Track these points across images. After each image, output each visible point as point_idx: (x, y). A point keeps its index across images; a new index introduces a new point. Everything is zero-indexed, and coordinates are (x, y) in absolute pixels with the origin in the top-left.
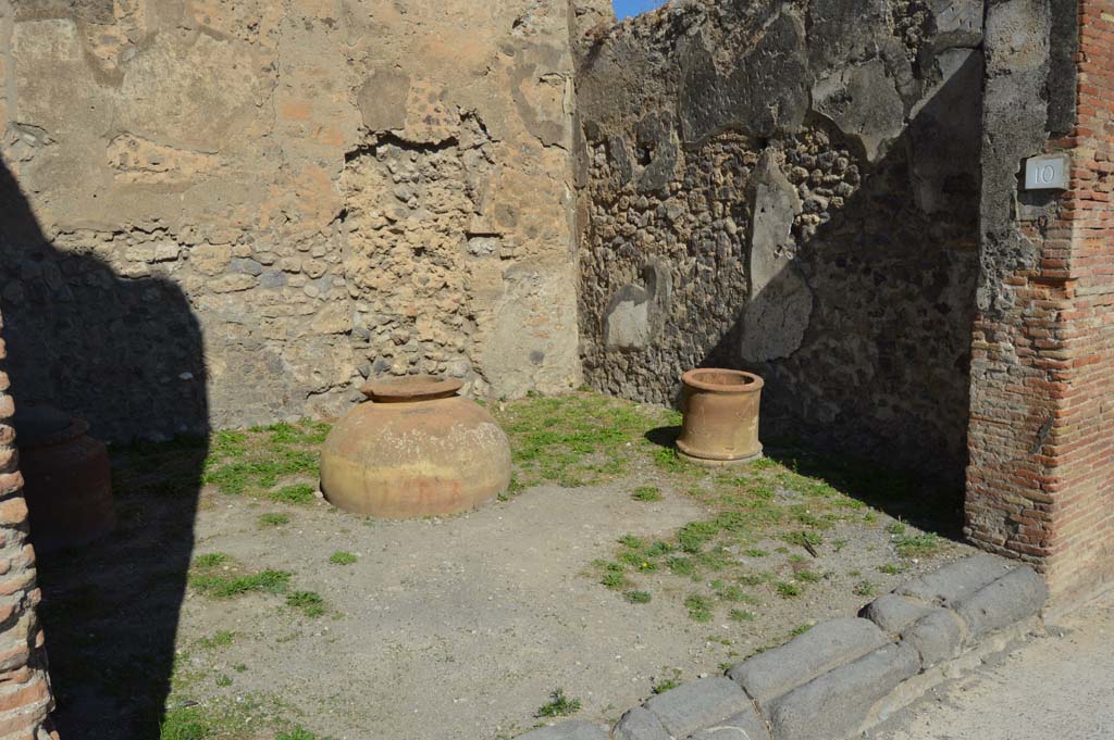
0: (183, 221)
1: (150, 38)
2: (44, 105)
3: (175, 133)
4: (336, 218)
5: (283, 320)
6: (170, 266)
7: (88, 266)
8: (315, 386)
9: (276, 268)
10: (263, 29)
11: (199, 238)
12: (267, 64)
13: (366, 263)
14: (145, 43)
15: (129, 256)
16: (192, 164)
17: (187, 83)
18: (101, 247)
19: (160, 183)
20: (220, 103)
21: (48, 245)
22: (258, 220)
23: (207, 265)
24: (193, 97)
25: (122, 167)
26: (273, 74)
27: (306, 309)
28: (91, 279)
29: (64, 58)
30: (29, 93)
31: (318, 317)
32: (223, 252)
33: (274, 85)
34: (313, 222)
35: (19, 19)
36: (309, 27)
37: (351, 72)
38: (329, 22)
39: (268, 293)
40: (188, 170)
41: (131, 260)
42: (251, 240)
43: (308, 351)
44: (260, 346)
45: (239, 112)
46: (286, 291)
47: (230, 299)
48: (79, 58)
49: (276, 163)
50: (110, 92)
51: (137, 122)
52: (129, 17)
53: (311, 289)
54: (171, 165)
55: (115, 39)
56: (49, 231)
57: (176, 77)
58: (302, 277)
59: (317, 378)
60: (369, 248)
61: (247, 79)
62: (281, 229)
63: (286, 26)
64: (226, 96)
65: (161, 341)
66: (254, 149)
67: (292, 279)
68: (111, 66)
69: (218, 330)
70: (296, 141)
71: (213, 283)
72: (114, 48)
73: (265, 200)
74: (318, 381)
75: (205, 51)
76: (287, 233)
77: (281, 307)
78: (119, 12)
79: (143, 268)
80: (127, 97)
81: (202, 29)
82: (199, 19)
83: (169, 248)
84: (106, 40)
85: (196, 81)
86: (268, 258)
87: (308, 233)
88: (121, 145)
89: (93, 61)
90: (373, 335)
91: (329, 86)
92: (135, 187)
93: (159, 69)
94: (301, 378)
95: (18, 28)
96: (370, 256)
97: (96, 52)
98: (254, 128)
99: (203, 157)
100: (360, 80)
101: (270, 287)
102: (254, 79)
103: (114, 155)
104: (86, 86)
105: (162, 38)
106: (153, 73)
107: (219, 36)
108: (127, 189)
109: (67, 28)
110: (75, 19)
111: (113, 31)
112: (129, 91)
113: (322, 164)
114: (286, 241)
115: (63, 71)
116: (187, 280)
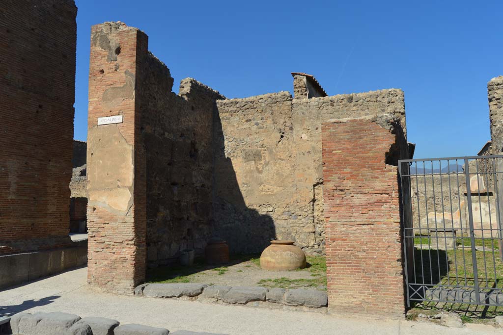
0: (274, 202)
1: (268, 162)
2: (248, 179)
3: (273, 183)
4: (311, 201)
5: (296, 227)
6: (271, 213)
7: (254, 212)
8: (304, 246)
9: (295, 214)
10: (292, 157)
11: (277, 206)
12: (293, 165)
13: (321, 213)
14: (267, 164)
15: (262, 210)
16: (277, 190)
17: (275, 171)
18: (257, 208)
19: (270, 194)
20: (282, 175)
21: (247, 208)
22: (290, 202)
23: (279, 213)
24: (277, 175)
25: (262, 191)
26: (295, 167)
27: (302, 225)
28: (255, 215)
29: (252, 169)
30: (246, 177)
31: (305, 228)
32: (282, 210)
33: (295, 170)
34: (304, 203)
35: (245, 162)
36: (304, 154)
37: (315, 164)
38: (309, 152)
39: (293, 220)
40: (275, 191)
41: (262, 211)
42: (289, 207)
43: (302, 236)
44: (290, 234)
45: (287, 177)
46: (297, 220)
47: (283, 221)
48: (255, 168)
49: (295, 188)
50: (260, 175)
51: (265, 181)
52: (265, 159)
53: (303, 220)
54: (272, 190)
55: (262, 164)
56: (247, 205)
57: (273, 170)
58: (301, 217)
59: (304, 244)
60: (321, 210)
61: (289, 169)
62: (296, 205)
63: (298, 155)
64: (284, 173)
65: (267, 230)
66: (291, 185)
67: (299, 217)
68: (261, 169)
69: (280, 229)
70: (300, 182)
71: (279, 217)
72: (262, 165)
73: (292, 197)
74: (304, 245)
75: (279, 164)
76: (298, 205)
77: (296, 224)
78: (263, 158)
79: (264, 213)
80: (263, 176)
81: (279, 159)
82: (279, 157)
83: (271, 209)
84: (260, 164)
85: (278, 170)
86: (293, 212)
87: (303, 205)
88: (262, 186)
89: (257, 169)
90: (322, 234)
91: (309, 168)
92: (264, 195)
93: (270, 169)
94: (300, 243)
95: (245, 164)
96: (322, 212)
97: (258, 167)
98: (290, 180)
99: (279, 188)
100: (317, 166)
101: (293, 219)
102: (290, 169)
103: (261, 189)
104: (256, 174)
105: (272, 162)
106: (269, 170)
107: (283, 160)
108: (263, 195)
109: (253, 163)
110: (255, 161)
111: (261, 162)
112: (264, 174)
113: (307, 188)
114: (297, 207)
115: (252, 172)
116: (274, 216)
